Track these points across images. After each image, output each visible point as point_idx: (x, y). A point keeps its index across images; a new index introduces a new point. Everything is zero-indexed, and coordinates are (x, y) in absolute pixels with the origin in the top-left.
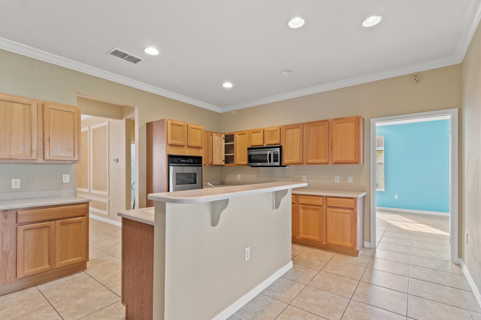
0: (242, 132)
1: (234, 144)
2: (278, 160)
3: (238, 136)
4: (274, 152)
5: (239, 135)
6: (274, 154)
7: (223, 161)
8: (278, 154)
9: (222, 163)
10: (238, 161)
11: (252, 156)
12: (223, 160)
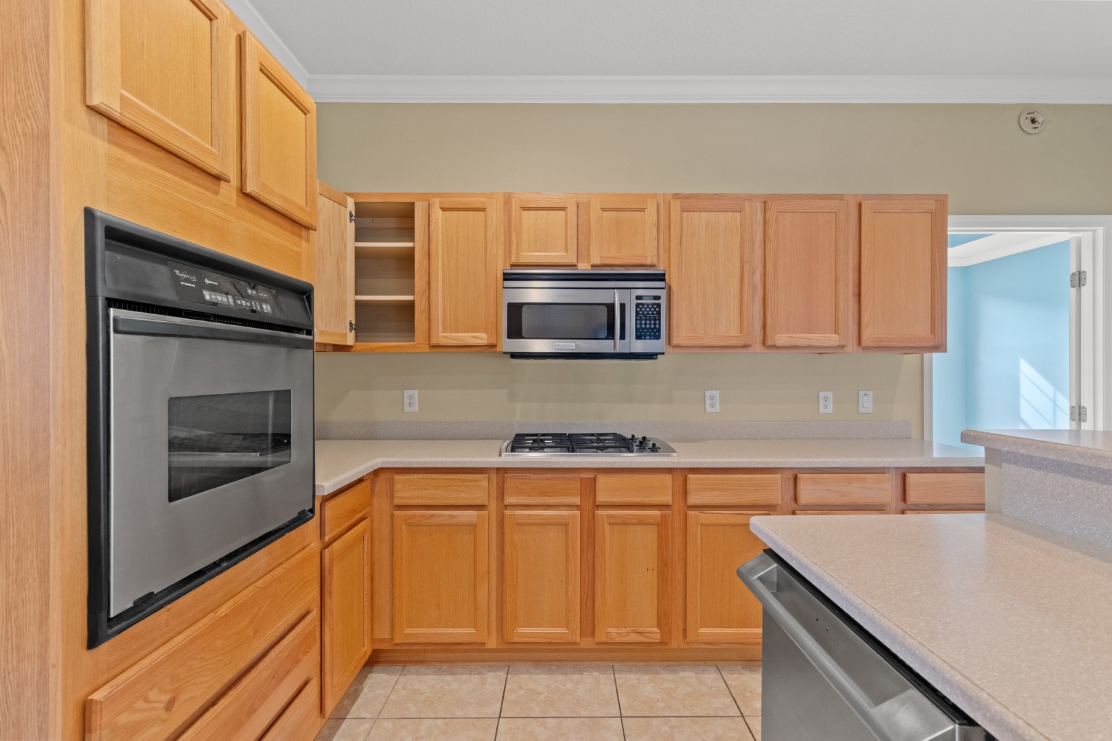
0: (463, 200)
1: (413, 249)
2: (659, 330)
3: (438, 215)
4: (638, 298)
5: (443, 209)
6: (637, 305)
7: (351, 329)
8: (659, 305)
9: (345, 336)
10: (441, 330)
11: (524, 309)
12: (351, 324)
